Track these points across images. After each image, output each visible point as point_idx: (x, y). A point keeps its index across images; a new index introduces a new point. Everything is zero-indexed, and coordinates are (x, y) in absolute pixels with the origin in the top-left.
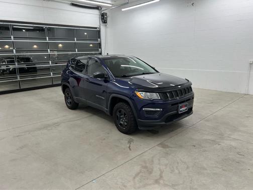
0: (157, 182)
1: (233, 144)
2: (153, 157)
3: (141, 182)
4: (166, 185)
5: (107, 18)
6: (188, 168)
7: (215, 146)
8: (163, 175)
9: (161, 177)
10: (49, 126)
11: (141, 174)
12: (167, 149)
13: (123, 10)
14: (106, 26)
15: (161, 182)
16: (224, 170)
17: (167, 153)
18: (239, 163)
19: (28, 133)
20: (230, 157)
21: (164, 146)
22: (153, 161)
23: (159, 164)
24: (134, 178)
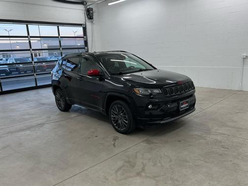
0: (138, 174)
1: (219, 138)
2: (137, 153)
3: (123, 175)
4: (147, 177)
5: (93, 13)
6: (170, 161)
7: (200, 141)
8: (146, 168)
9: (143, 170)
10: (32, 127)
11: (123, 168)
12: (152, 145)
13: (109, 4)
14: (92, 22)
15: (143, 174)
16: (206, 162)
17: (151, 149)
18: (221, 155)
19: (10, 134)
20: (214, 150)
21: (148, 142)
22: (136, 156)
23: (143, 158)
24: (117, 172)
